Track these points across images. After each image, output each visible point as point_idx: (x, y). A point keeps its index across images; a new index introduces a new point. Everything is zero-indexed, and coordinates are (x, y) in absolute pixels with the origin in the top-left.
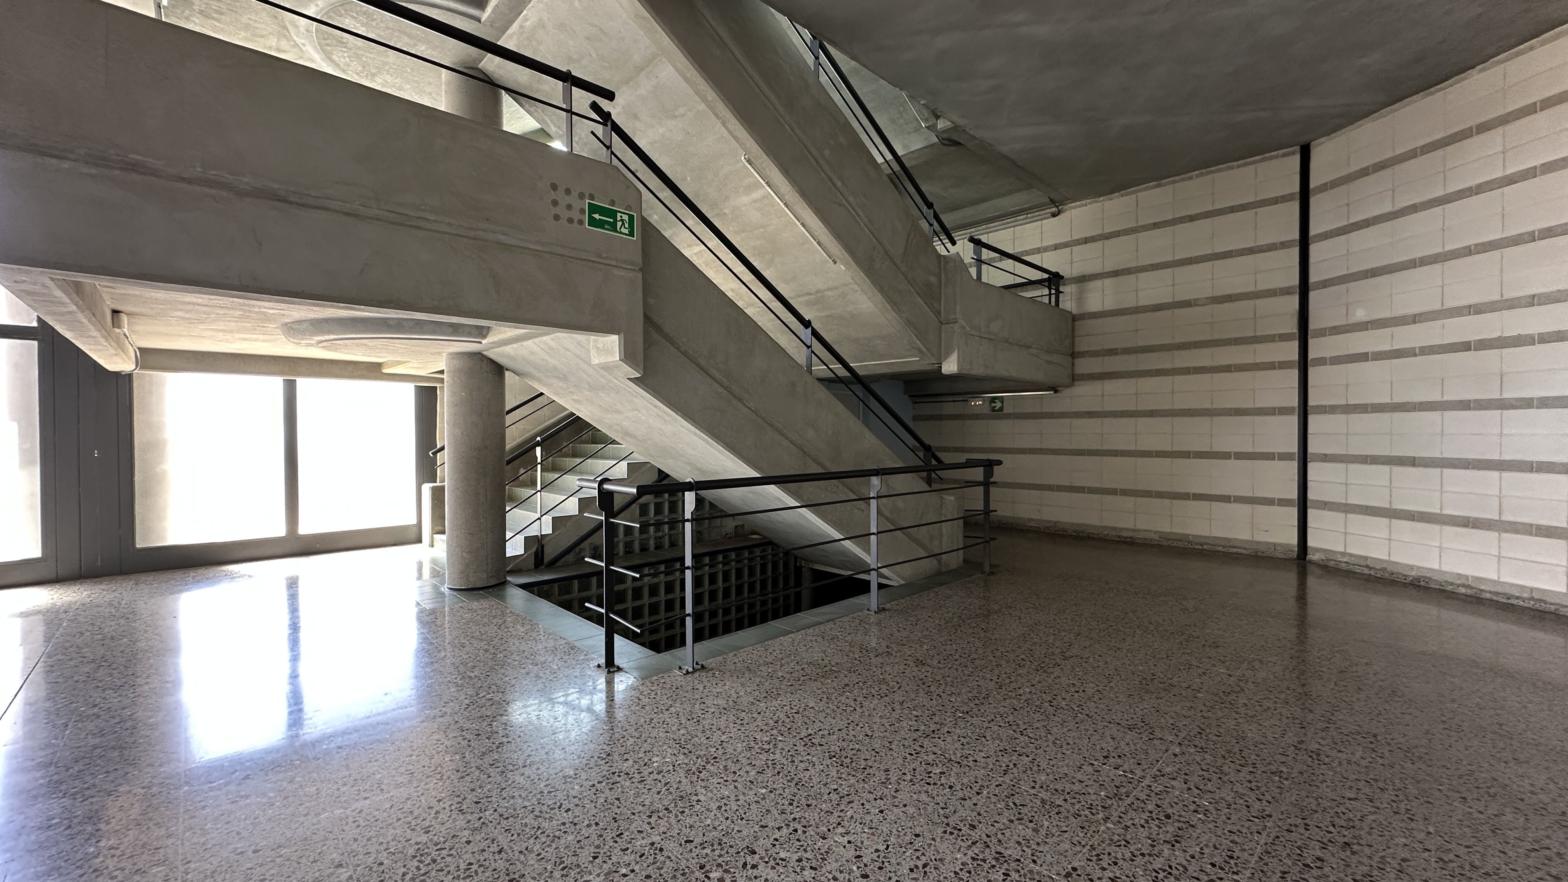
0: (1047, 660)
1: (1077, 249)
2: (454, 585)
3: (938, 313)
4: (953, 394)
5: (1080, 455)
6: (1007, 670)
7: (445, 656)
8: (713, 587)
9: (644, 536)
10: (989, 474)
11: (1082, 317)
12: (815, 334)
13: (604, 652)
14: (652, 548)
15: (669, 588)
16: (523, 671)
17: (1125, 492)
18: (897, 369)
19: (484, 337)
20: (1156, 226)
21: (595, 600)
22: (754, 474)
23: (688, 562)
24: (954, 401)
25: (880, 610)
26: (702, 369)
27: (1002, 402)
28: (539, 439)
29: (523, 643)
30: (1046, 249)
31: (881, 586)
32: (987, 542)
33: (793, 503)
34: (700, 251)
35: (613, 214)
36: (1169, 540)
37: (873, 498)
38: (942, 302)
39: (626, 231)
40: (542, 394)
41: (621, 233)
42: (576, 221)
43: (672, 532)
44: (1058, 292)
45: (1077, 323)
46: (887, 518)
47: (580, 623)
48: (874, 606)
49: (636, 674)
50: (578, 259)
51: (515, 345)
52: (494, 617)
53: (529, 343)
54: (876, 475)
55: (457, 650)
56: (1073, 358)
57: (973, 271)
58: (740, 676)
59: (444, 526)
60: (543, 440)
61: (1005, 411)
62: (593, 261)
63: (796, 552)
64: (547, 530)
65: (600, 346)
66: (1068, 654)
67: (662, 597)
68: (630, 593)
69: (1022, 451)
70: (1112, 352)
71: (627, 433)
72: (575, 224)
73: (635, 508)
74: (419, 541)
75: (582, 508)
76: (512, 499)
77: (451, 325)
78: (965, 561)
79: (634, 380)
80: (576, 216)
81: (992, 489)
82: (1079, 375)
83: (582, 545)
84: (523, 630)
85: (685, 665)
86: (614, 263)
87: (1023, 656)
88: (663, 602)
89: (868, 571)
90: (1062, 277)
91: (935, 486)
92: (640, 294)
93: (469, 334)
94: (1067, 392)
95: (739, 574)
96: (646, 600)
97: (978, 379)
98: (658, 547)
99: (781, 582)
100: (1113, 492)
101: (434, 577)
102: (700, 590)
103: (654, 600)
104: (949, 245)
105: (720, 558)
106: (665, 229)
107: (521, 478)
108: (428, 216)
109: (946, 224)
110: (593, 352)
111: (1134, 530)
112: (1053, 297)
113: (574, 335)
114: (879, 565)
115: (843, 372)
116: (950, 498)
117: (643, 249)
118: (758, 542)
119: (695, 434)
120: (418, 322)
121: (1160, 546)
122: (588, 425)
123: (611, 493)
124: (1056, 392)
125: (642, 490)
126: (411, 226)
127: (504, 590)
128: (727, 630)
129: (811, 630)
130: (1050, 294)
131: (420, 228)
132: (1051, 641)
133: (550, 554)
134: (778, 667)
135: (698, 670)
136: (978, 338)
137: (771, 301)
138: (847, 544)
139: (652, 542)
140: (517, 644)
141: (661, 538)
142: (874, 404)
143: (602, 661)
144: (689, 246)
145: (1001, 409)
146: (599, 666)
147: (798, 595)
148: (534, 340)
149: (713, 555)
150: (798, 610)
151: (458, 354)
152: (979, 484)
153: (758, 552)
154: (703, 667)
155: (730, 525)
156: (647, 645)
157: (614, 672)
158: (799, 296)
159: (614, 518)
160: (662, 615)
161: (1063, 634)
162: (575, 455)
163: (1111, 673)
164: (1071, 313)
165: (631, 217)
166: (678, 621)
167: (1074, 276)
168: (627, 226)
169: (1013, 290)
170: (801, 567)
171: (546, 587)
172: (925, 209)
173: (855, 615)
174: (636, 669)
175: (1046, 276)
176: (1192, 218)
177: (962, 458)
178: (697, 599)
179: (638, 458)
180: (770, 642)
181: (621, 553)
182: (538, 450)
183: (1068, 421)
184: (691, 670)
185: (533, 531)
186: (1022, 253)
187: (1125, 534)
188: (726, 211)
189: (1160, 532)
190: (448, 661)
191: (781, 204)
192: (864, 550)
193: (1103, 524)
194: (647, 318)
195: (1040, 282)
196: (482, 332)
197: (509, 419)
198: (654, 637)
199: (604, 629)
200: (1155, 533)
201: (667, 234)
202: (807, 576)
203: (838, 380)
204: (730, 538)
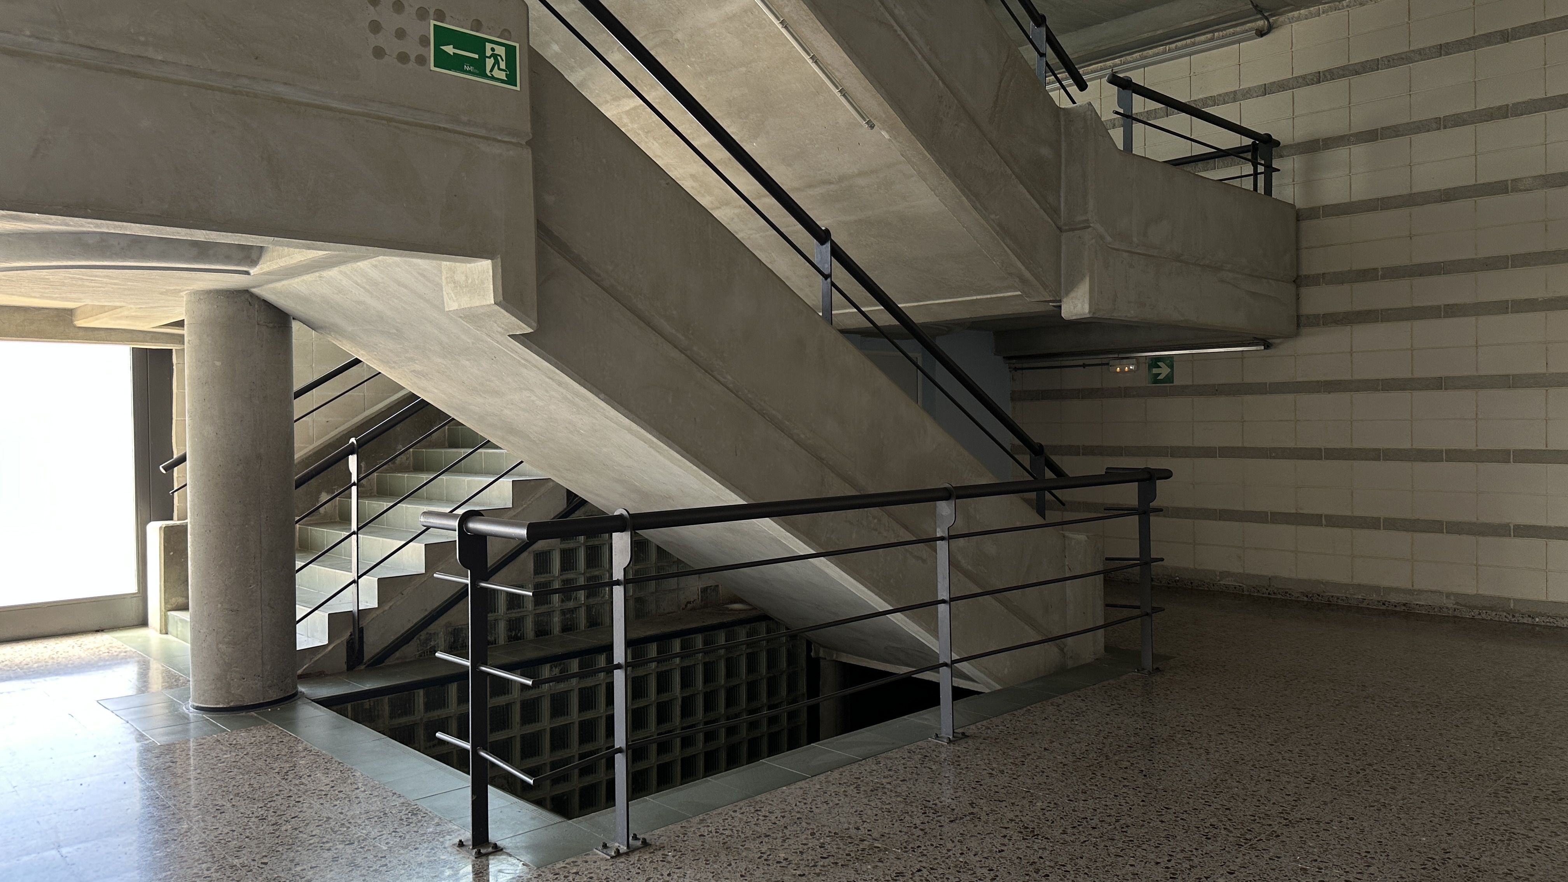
0: (1256, 827)
1: (1302, 93)
2: (206, 702)
3: (1053, 212)
4: (1082, 354)
5: (1312, 458)
6: (1185, 845)
7: (190, 829)
8: (665, 697)
9: (543, 609)
10: (1147, 493)
11: (1313, 213)
12: (837, 253)
13: (470, 819)
14: (557, 629)
15: (587, 700)
16: (327, 855)
17: (1392, 524)
18: (981, 312)
19: (254, 262)
20: (1443, 50)
21: (454, 725)
22: (732, 499)
23: (619, 655)
24: (1084, 366)
25: (958, 737)
26: (639, 317)
27: (1171, 367)
28: (353, 440)
29: (327, 805)
30: (1247, 94)
31: (959, 694)
32: (1147, 614)
33: (804, 549)
34: (635, 108)
35: (478, 45)
36: (1472, 608)
37: (942, 539)
38: (1062, 195)
39: (502, 75)
40: (357, 362)
41: (493, 78)
42: (413, 58)
43: (592, 601)
44: (1270, 170)
45: (1304, 224)
46: (966, 573)
47: (430, 768)
48: (947, 731)
49: (526, 858)
50: (416, 125)
51: (308, 278)
52: (277, 758)
53: (333, 273)
54: (947, 498)
55: (209, 818)
56: (1298, 287)
57: (1117, 135)
58: (712, 859)
59: (187, 598)
60: (361, 444)
61: (1176, 383)
62: (445, 129)
63: (810, 634)
64: (369, 600)
65: (460, 277)
66: (1295, 815)
67: (575, 716)
68: (517, 711)
69: (1208, 452)
70: (1366, 275)
71: (511, 430)
72: (412, 65)
73: (527, 560)
74: (144, 623)
75: (430, 564)
76: (306, 547)
77: (195, 244)
78: (1107, 648)
79: (521, 339)
80: (414, 50)
81: (1154, 519)
82: (1308, 317)
83: (432, 628)
84: (327, 781)
85: (614, 840)
86: (483, 132)
87: (1213, 820)
88: (576, 726)
89: (936, 668)
90: (1277, 143)
91: (1053, 516)
92: (529, 188)
93: (228, 259)
94: (1286, 348)
95: (709, 675)
96: (546, 722)
97: (1128, 326)
98: (567, 628)
99: (783, 692)
100: (1372, 523)
101: (171, 687)
102: (641, 703)
103: (560, 722)
104: (1073, 90)
105: (676, 645)
106: (572, 69)
107: (322, 510)
108: (151, 53)
109: (1068, 51)
110: (448, 291)
111: (1410, 592)
112: (1261, 179)
113: (415, 260)
114: (955, 657)
115: (885, 319)
116: (1078, 537)
117: (532, 108)
118: (742, 616)
119: (630, 430)
120: (136, 240)
121: (1456, 620)
122: (440, 415)
123: (482, 537)
124: (1268, 346)
125: (536, 531)
126: (122, 72)
127: (294, 708)
128: (689, 774)
129: (836, 774)
130: (1256, 174)
131: (135, 75)
132: (1263, 792)
133: (373, 644)
134: (779, 841)
135: (637, 849)
136: (1125, 255)
137: (759, 197)
138: (898, 618)
139: (556, 619)
140: (317, 806)
141: (572, 611)
142: (941, 374)
143: (467, 835)
144: (616, 99)
145: (1169, 379)
146: (461, 844)
147: (813, 711)
148: (343, 268)
149: (663, 639)
150: (814, 737)
151: (209, 292)
152: (1129, 511)
153: (742, 634)
154: (645, 843)
155: (693, 587)
156: (548, 802)
157: (487, 855)
158: (810, 186)
159: (486, 580)
160: (574, 749)
161: (1285, 778)
162: (418, 468)
163: (1370, 848)
164: (1293, 206)
165: (511, 51)
166: (604, 761)
167: (1297, 141)
168: (503, 65)
169: (1188, 168)
170: (817, 660)
171: (367, 704)
172: (1030, 26)
173: (912, 747)
174: (527, 848)
175: (1248, 141)
176: (1506, 36)
177: (1097, 466)
178: (636, 719)
179: (531, 471)
180: (763, 797)
181: (502, 641)
182: (353, 460)
183: (1290, 397)
184: (623, 848)
185: (345, 604)
186: (1205, 101)
187: (1394, 598)
188: (679, 36)
189: (1456, 595)
190: (194, 838)
191: (776, 22)
192: (927, 630)
193: (1355, 582)
194: (543, 230)
195: (1236, 153)
196: (251, 256)
197: (300, 406)
198: (561, 789)
199: (470, 777)
200: (1448, 596)
201: (573, 78)
202: (829, 678)
203: (876, 332)
204: (693, 609)
